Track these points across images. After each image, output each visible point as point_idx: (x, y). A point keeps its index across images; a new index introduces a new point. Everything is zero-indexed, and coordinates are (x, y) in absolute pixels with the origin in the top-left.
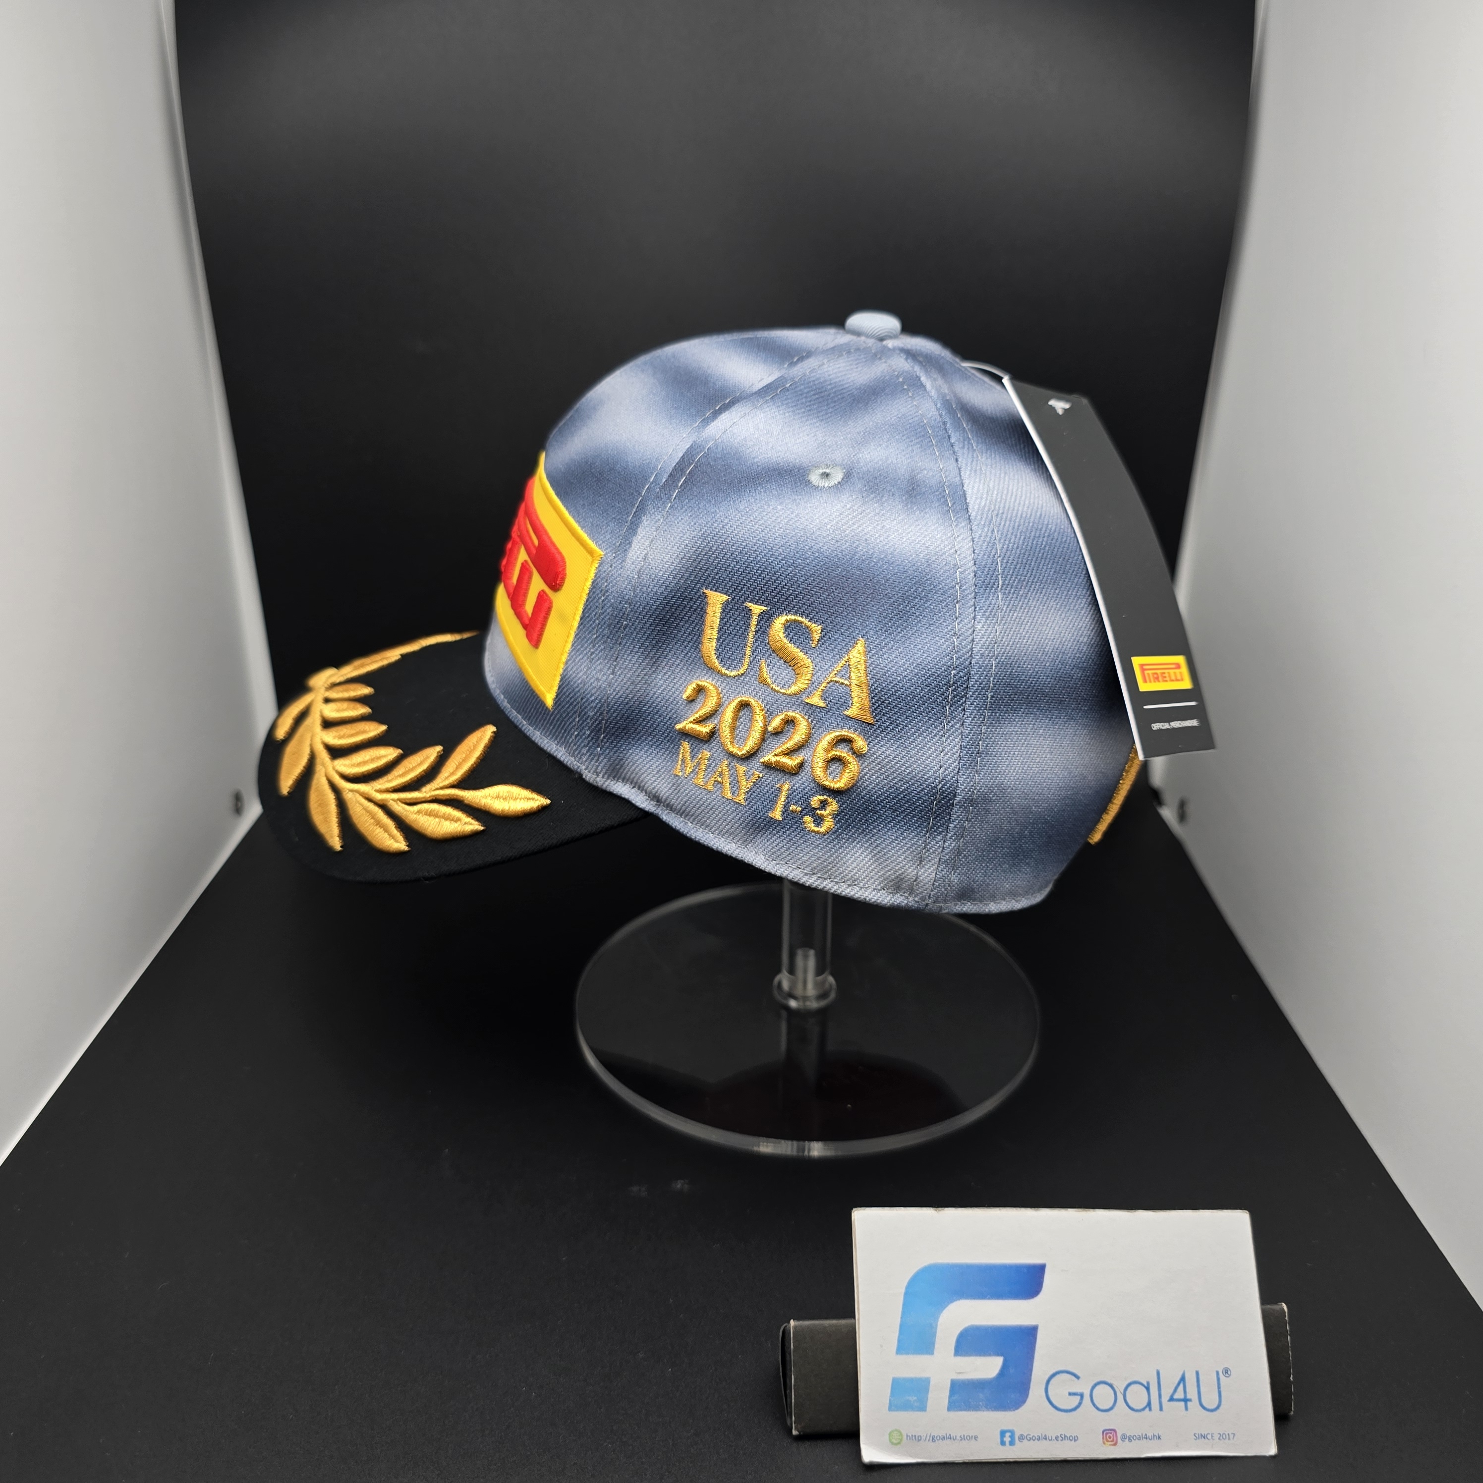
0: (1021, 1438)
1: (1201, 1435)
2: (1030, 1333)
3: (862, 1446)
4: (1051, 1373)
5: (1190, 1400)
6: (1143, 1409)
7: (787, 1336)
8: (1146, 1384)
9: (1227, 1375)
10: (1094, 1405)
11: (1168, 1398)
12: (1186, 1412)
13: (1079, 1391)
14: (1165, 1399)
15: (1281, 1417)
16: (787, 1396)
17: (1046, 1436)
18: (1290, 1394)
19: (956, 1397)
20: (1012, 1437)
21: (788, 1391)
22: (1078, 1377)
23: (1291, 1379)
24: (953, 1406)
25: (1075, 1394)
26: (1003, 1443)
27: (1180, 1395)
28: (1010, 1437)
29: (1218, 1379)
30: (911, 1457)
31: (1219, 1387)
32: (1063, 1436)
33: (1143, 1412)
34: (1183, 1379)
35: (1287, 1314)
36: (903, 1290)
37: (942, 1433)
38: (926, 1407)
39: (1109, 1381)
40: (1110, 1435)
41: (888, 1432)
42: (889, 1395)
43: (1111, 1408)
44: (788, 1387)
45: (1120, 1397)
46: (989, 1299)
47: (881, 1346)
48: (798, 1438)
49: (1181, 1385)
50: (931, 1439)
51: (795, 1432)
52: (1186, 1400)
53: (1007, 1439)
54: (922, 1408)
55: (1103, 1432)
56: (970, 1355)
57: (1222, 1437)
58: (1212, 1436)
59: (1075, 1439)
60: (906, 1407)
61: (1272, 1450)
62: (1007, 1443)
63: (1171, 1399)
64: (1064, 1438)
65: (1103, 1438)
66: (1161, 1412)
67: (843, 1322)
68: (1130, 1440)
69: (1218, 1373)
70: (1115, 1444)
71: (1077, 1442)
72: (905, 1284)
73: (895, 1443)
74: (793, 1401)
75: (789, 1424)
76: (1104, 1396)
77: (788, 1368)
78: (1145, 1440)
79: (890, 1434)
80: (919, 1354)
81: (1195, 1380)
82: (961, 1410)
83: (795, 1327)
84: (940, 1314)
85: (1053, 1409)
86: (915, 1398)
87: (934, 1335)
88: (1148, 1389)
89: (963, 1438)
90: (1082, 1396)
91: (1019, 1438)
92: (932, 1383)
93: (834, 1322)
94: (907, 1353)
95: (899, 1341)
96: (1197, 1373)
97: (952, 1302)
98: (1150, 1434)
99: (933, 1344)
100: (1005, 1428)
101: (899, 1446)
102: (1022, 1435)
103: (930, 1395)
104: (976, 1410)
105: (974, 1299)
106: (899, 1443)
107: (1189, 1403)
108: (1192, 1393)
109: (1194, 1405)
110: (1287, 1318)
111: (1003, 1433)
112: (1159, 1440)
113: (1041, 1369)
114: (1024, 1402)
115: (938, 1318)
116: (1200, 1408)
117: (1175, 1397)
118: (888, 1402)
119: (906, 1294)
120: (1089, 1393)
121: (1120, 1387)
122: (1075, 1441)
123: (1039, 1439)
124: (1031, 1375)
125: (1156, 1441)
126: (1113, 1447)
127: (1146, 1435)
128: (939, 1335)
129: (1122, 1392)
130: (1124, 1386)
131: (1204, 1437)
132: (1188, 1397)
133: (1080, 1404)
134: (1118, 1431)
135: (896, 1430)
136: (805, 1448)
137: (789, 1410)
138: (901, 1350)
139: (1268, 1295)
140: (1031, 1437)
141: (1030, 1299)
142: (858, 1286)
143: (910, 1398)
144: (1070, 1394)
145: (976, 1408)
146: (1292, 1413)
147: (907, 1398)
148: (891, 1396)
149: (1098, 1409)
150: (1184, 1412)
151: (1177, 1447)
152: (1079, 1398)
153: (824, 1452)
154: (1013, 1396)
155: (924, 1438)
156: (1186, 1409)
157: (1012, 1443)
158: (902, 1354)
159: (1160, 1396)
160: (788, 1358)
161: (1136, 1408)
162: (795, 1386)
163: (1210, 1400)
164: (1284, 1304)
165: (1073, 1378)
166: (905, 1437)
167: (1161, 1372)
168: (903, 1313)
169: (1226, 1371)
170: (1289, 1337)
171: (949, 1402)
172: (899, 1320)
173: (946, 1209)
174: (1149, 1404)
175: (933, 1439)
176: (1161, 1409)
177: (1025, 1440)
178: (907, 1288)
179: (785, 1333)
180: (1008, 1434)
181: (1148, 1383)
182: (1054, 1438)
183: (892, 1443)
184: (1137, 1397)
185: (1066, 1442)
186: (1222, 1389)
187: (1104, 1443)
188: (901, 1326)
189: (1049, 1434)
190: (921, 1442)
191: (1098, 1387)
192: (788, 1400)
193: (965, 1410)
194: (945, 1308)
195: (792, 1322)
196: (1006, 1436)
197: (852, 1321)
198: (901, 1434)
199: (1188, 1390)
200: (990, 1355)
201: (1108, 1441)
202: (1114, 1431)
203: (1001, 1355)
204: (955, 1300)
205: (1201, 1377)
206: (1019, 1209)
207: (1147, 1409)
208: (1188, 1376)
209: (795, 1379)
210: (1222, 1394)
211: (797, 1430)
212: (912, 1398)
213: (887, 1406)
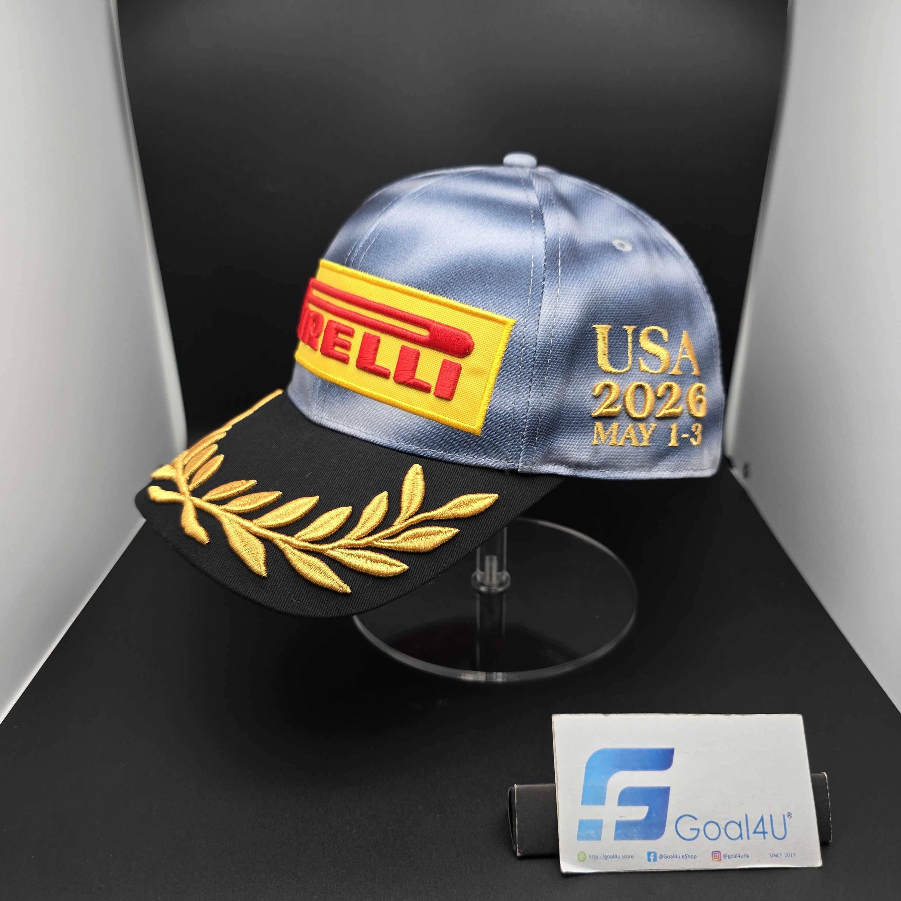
0: (661, 857)
1: (774, 854)
2: (666, 791)
3: (561, 862)
4: (679, 816)
5: (767, 833)
6: (737, 838)
7: (512, 794)
8: (738, 823)
9: (790, 817)
10: (706, 836)
11: (753, 831)
12: (764, 840)
13: (697, 827)
14: (751, 831)
15: (824, 844)
16: (513, 832)
17: (676, 855)
18: (830, 829)
19: (619, 832)
20: (655, 856)
21: (514, 829)
22: (696, 819)
23: (830, 820)
24: (617, 837)
25: (694, 829)
26: (649, 860)
27: (760, 829)
28: (654, 856)
29: (784, 820)
30: (592, 869)
31: (785, 825)
32: (687, 856)
33: (737, 841)
34: (762, 820)
35: (827, 779)
36: (585, 765)
37: (611, 854)
38: (601, 837)
39: (716, 821)
40: (716, 855)
41: (577, 853)
42: (577, 830)
43: (717, 838)
44: (514, 826)
45: (723, 831)
46: (639, 770)
47: (572, 800)
48: (521, 858)
49: (761, 824)
51: (518, 854)
52: (764, 833)
53: (652, 858)
54: (598, 837)
55: (712, 853)
56: (628, 805)
57: (787, 855)
58: (781, 855)
59: (695, 857)
60: (588, 838)
61: (819, 864)
62: (652, 860)
63: (755, 832)
64: (688, 856)
65: (712, 857)
66: (748, 840)
67: (547, 785)
68: (729, 858)
69: (784, 816)
70: (720, 860)
71: (696, 859)
72: (586, 761)
73: (582, 859)
74: (517, 834)
75: (514, 849)
76: (712, 830)
77: (514, 814)
78: (739, 857)
79: (578, 855)
80: (596, 805)
81: (770, 820)
82: (623, 840)
83: (518, 789)
84: (608, 780)
85: (680, 839)
86: (594, 832)
87: (605, 793)
88: (740, 826)
89: (624, 857)
90: (698, 830)
91: (659, 857)
92: (604, 823)
93: (542, 785)
94: (588, 804)
95: (583, 796)
96: (771, 816)
97: (616, 772)
98: (742, 854)
99: (604, 798)
100: (650, 851)
101: (584, 862)
102: (661, 855)
103: (603, 830)
104: (632, 840)
105: (630, 770)
106: (584, 860)
107: (766, 835)
108: (768, 829)
109: (769, 836)
110: (827, 782)
111: (649, 854)
112: (748, 858)
113: (672, 814)
114: (662, 834)
115: (607, 782)
116: (774, 838)
117: (757, 831)
118: (577, 834)
119: (587, 768)
120: (703, 829)
121: (722, 825)
122: (695, 858)
123: (672, 858)
124: (666, 817)
125: (746, 858)
126: (718, 862)
127: (739, 854)
128: (608, 793)
129: (724, 828)
130: (725, 824)
131: (776, 856)
132: (766, 831)
133: (697, 835)
134: (721, 852)
135: (582, 852)
136: (525, 864)
137: (514, 840)
138: (584, 802)
139: (815, 767)
140: (667, 856)
141: (664, 770)
142: (556, 763)
143: (590, 832)
144: (691, 829)
145: (632, 838)
146: (831, 841)
147: (589, 832)
148: (578, 831)
149: (709, 838)
150: (763, 840)
151: (759, 862)
152: (696, 831)
153: (536, 866)
154: (655, 831)
155: (600, 857)
156: (765, 838)
157: (655, 860)
158: (585, 805)
159: (748, 830)
160: (513, 808)
161: (732, 838)
162: (518, 825)
163: (779, 832)
164: (825, 773)
165: (693, 819)
166: (588, 856)
167: (748, 815)
168: (585, 779)
169: (789, 815)
170: (828, 794)
171: (615, 834)
172: (583, 784)
173: (611, 714)
174: (741, 836)
175: (605, 857)
176: (748, 838)
177: (663, 858)
178: (588, 764)
179: (512, 793)
180: (652, 855)
181: (740, 822)
182: (681, 857)
183: (580, 860)
184: (733, 831)
185: (689, 859)
186: (787, 826)
187: (713, 860)
188: (584, 787)
189: (678, 855)
190: (598, 859)
191: (708, 825)
192: (514, 834)
193: (625, 839)
194: (611, 776)
195: (516, 786)
196: (651, 856)
197: (553, 785)
198: (585, 855)
199: (765, 827)
200: (640, 805)
201: (715, 858)
202: (719, 852)
203: (647, 805)
204: (618, 771)
205: (773, 819)
206: (656, 714)
207: (740, 838)
208: (764, 818)
209: (518, 821)
210: (787, 829)
211: (519, 852)
212: (592, 832)
213: (576, 837)
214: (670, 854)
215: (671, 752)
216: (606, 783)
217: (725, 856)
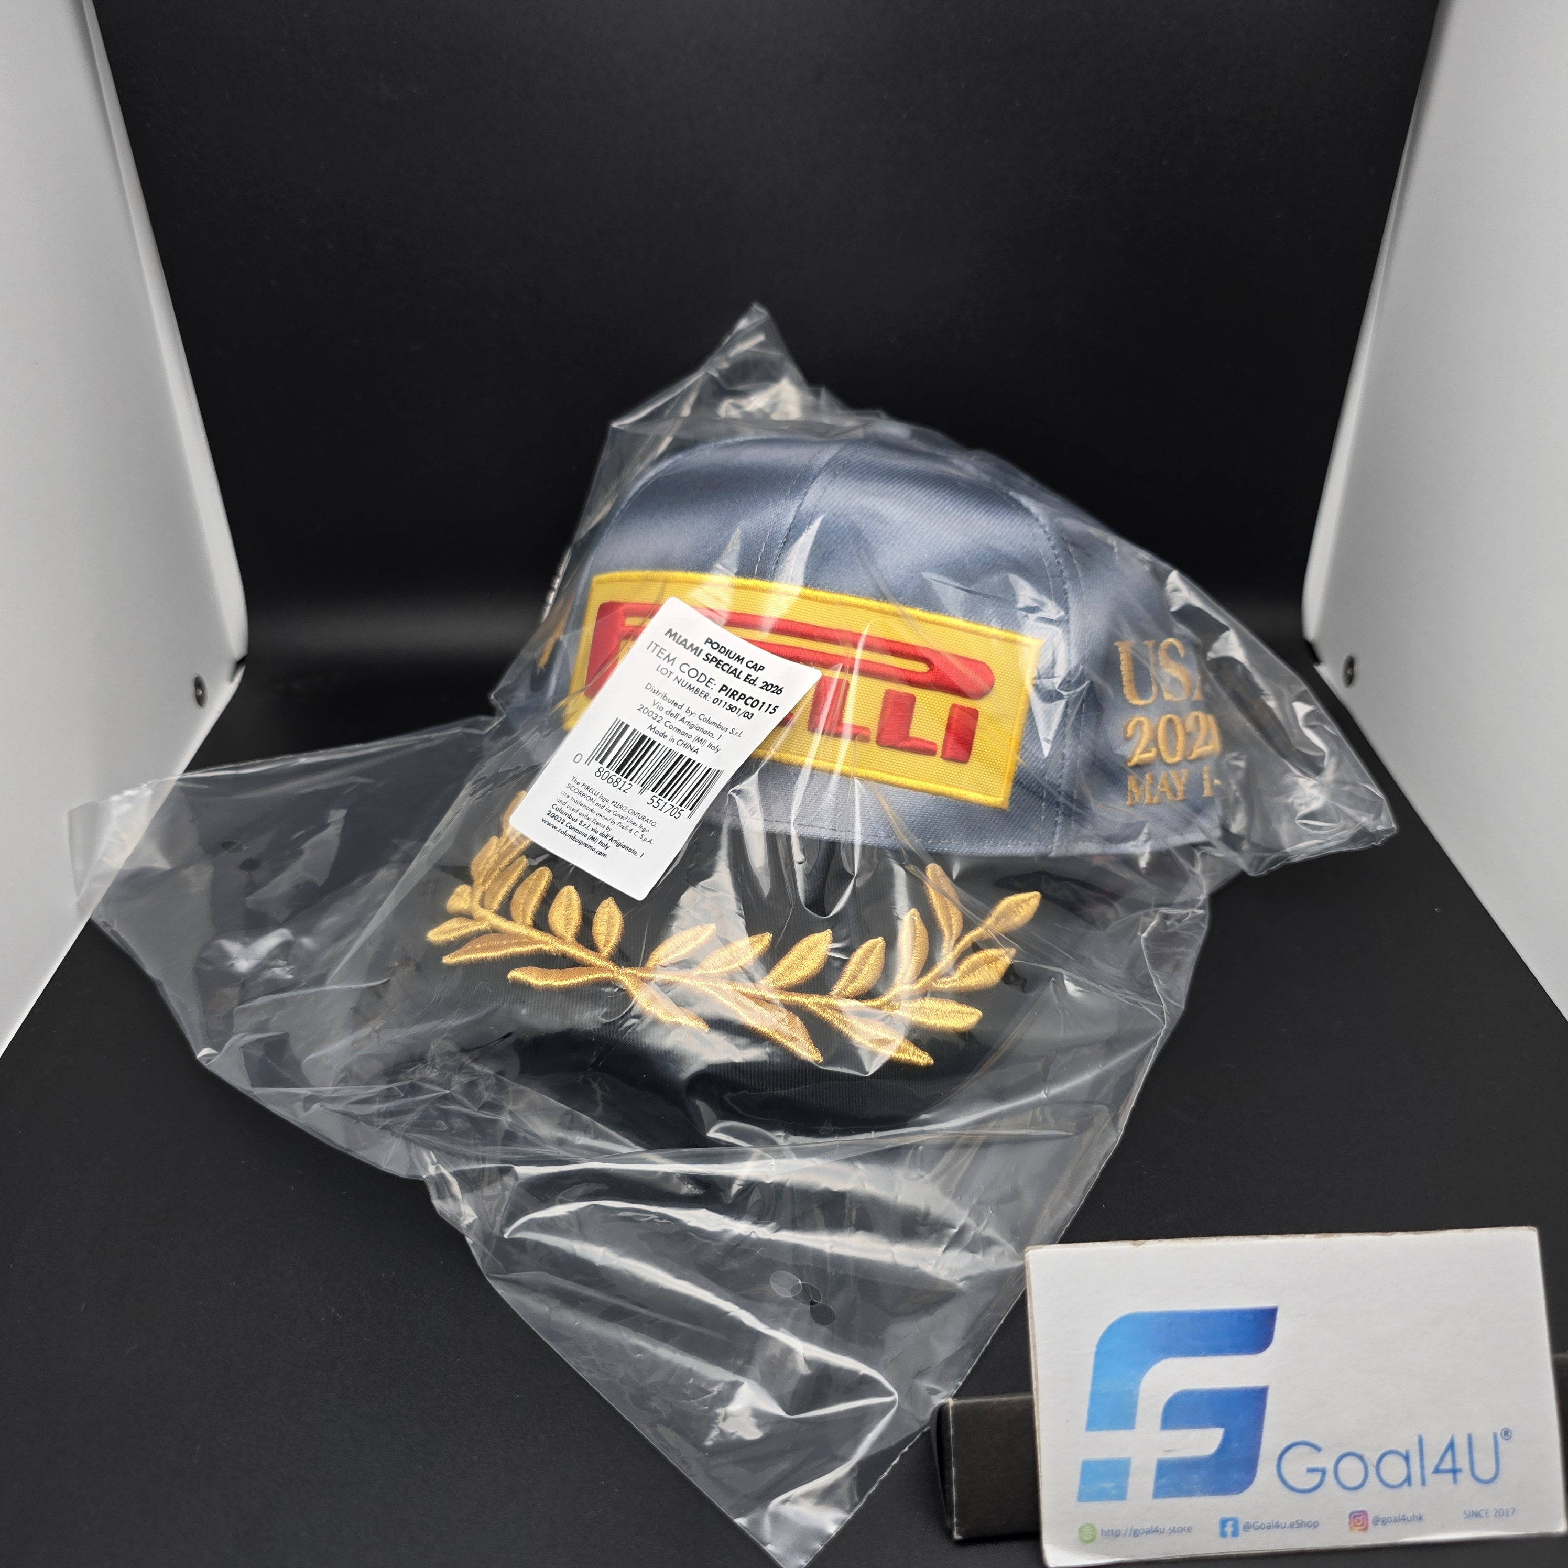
0: (1247, 1527)
1: (1474, 1513)
2: (1260, 1395)
3: (1045, 1547)
4: (1285, 1445)
5: (1460, 1471)
6: (1401, 1485)
7: (943, 1417)
8: (1404, 1452)
9: (1506, 1437)
10: (1339, 1482)
11: (1432, 1469)
12: (1455, 1486)
13: (1319, 1465)
14: (1429, 1469)
16: (946, 1492)
17: (1278, 1523)
19: (1163, 1481)
20: (1236, 1525)
21: (947, 1486)
22: (1318, 1449)
24: (1160, 1492)
25: (1314, 1470)
26: (1223, 1534)
27: (1447, 1464)
28: (1232, 1526)
29: (1496, 1444)
30: (1108, 1555)
31: (1497, 1453)
32: (1299, 1522)
33: (1400, 1489)
34: (1451, 1446)
36: (1094, 1350)
37: (1147, 1526)
38: (1125, 1495)
39: (1358, 1452)
40: (1359, 1519)
41: (1078, 1527)
43: (1361, 1485)
44: (947, 1481)
45: (1372, 1471)
46: (1205, 1355)
47: (1067, 1421)
49: (1449, 1455)
50: (1132, 1532)
51: (957, 1536)
52: (1455, 1471)
53: (1229, 1529)
54: (1120, 1494)
55: (1350, 1515)
56: (1182, 1428)
57: (1500, 1514)
58: (1486, 1513)
59: (1315, 1525)
60: (1101, 1496)
61: (1560, 1526)
62: (1230, 1533)
63: (1437, 1471)
64: (1301, 1524)
65: (1351, 1523)
66: (1423, 1488)
67: (1016, 1398)
68: (1384, 1523)
69: (1496, 1435)
70: (1366, 1529)
71: (1318, 1530)
72: (1096, 1341)
73: (1087, 1540)
74: (954, 1498)
75: (948, 1525)
76: (1351, 1471)
77: (947, 1457)
78: (1402, 1522)
79: (1080, 1530)
80: (1116, 1429)
81: (1466, 1445)
82: (1170, 1497)
83: (955, 1409)
84: (1142, 1378)
85: (1287, 1489)
86: (1113, 1484)
87: (1134, 1405)
88: (1407, 1458)
89: (1173, 1531)
90: (1324, 1472)
91: (1244, 1528)
92: (1132, 1469)
93: (1005, 1398)
94: (1101, 1429)
95: (1090, 1413)
96: (1469, 1436)
97: (1156, 1361)
98: (1409, 1515)
99: (1134, 1416)
100: (1226, 1516)
101: (1092, 1544)
102: (1247, 1524)
103: (1131, 1480)
104: (1190, 1496)
105: (1186, 1356)
106: (1092, 1540)
107: (1459, 1475)
108: (1463, 1462)
109: (1465, 1477)
111: (1224, 1523)
112: (1421, 1522)
113: (1272, 1440)
114: (1250, 1482)
115: (1140, 1382)
116: (1473, 1479)
117: (1443, 1467)
118: (1077, 1490)
119: (1098, 1354)
120: (1332, 1469)
121: (1372, 1458)
122: (1315, 1527)
123: (1269, 1527)
124: (1259, 1448)
125: (1417, 1524)
126: (1364, 1535)
127: (1404, 1516)
128: (1140, 1401)
129: (1375, 1463)
130: (1377, 1458)
131: (1477, 1515)
132: (1458, 1466)
133: (1322, 1482)
134: (1369, 1513)
135: (1088, 1525)
136: (972, 1552)
137: (950, 1510)
138: (1093, 1423)
140: (1259, 1524)
141: (1257, 1353)
142: (1035, 1347)
143: (1105, 1485)
144: (1310, 1471)
145: (1189, 1493)
147: (1102, 1484)
148: (1080, 1483)
149: (1343, 1487)
150: (1452, 1484)
151: (1443, 1528)
152: (1320, 1474)
154: (1236, 1476)
155: (1123, 1532)
156: (1455, 1481)
157: (1235, 1534)
158: (1093, 1430)
159: (1422, 1467)
160: (946, 1446)
161: (1391, 1483)
162: (956, 1480)
163: (1485, 1468)
165: (1313, 1450)
166: (1099, 1533)
167: (1424, 1437)
168: (1095, 1377)
171: (1155, 1487)
172: (1087, 1389)
173: (1147, 1242)
174: (1408, 1480)
175: (1135, 1533)
176: (1423, 1483)
177: (1252, 1529)
178: (1099, 1346)
180: (1230, 1523)
181: (1408, 1452)
182: (1288, 1525)
183: (1083, 1542)
184: (1394, 1470)
185: (1304, 1529)
186: (1501, 1455)
187: (1351, 1528)
188: (1093, 1395)
189: (1282, 1521)
190: (1119, 1539)
191: (1344, 1461)
192: (947, 1496)
193: (1175, 1496)
194: (1147, 1367)
196: (1228, 1526)
197: (1028, 1396)
198: (1094, 1529)
199: (1457, 1458)
200: (1206, 1427)
201: (1355, 1526)
202: (1364, 1513)
203: (1221, 1425)
204: (1162, 1359)
205: (1475, 1442)
206: (1241, 1238)
207: (1406, 1484)
208: (1457, 1442)
209: (957, 1472)
210: (1502, 1461)
211: (959, 1533)
212: (1109, 1485)
213: (1076, 1495)
214: (1265, 1520)
215: (1270, 1315)
216: (1137, 1383)
217: (1376, 1521)
